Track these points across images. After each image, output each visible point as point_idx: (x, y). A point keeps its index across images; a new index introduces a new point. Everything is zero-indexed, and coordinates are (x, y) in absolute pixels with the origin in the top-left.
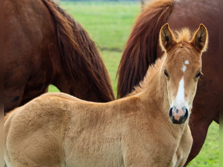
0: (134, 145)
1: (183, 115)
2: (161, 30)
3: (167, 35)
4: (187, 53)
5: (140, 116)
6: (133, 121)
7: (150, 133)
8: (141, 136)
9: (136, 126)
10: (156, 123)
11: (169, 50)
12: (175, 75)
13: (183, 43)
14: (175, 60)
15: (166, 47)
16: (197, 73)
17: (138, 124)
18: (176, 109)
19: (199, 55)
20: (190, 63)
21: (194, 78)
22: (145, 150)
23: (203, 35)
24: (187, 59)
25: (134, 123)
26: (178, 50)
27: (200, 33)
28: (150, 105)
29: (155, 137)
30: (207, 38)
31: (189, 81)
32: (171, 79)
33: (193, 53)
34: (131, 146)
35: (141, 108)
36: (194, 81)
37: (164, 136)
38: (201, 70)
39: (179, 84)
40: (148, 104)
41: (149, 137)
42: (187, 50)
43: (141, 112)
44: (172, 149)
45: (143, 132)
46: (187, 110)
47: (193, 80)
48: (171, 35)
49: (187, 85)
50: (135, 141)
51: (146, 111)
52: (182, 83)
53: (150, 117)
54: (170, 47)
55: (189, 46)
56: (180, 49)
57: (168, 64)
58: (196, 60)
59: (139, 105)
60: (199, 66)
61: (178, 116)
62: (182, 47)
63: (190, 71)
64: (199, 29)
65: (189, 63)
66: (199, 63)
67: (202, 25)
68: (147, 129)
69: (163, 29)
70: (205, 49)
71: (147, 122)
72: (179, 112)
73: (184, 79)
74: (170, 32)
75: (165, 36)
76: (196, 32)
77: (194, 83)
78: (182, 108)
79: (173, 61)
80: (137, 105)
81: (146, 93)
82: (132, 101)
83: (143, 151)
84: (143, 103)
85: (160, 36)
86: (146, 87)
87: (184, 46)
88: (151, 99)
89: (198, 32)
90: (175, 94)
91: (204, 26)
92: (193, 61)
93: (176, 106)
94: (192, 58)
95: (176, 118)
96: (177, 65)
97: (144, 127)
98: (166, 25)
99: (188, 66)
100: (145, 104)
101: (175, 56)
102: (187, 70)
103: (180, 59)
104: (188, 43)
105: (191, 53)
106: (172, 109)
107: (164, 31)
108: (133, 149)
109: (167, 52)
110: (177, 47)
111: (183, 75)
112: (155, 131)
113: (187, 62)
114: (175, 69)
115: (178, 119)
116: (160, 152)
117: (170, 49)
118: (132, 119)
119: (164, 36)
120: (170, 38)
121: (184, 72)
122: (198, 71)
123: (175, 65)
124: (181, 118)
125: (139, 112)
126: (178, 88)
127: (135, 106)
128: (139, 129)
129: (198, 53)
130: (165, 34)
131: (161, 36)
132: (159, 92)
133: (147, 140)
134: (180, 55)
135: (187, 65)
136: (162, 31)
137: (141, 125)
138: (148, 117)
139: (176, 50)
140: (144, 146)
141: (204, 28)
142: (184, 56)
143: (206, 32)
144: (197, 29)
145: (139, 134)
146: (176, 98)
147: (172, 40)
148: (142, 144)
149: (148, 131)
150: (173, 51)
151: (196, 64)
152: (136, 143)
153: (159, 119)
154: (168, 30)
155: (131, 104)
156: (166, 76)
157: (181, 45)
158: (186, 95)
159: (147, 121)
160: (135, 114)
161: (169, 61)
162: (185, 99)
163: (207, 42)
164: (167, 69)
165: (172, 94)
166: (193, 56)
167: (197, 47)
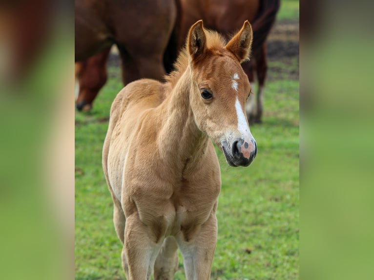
1: (254, 151)
3: (199, 38)
12: (224, 95)
14: (220, 74)
18: (244, 143)
20: (240, 78)
23: (248, 37)
24: (236, 72)
27: (245, 34)
32: (216, 101)
39: (235, 107)
42: (230, 59)
46: (255, 143)
48: (205, 38)
52: (238, 105)
61: (248, 152)
62: (221, 55)
63: (243, 88)
64: (243, 28)
65: (238, 78)
67: (247, 23)
69: (193, 28)
70: (247, 57)
73: (239, 100)
74: (204, 33)
75: (196, 40)
78: (252, 141)
79: (216, 75)
85: (188, 39)
87: (222, 53)
89: (241, 33)
91: (250, 24)
92: (242, 74)
93: (242, 138)
95: (245, 156)
96: (226, 80)
98: (199, 23)
99: (239, 82)
101: (217, 68)
102: (239, 86)
103: (227, 72)
105: (236, 63)
106: (236, 143)
107: (195, 31)
110: (214, 56)
111: (236, 94)
113: (236, 76)
114: (224, 86)
115: (249, 157)
119: (195, 38)
120: (203, 43)
121: (236, 90)
123: (221, 80)
124: (251, 154)
126: (236, 111)
130: (197, 37)
134: (224, 66)
135: (237, 80)
136: (193, 32)
139: (214, 60)
142: (231, 68)
143: (251, 33)
144: (240, 29)
146: (238, 127)
150: (211, 61)
151: (246, 79)
157: (219, 53)
164: (210, 87)
167: (237, 55)
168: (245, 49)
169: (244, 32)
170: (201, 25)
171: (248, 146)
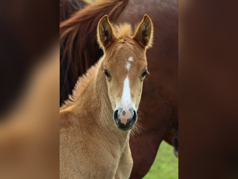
0: (66, 168)
1: (131, 118)
2: (99, 23)
3: (106, 29)
4: (130, 49)
5: (73, 133)
6: (65, 138)
7: (85, 153)
8: (74, 157)
9: (68, 144)
10: (93, 140)
11: (109, 47)
13: (125, 38)
14: (117, 58)
15: (105, 43)
16: (143, 71)
17: (71, 142)
18: (122, 111)
19: (143, 52)
20: (135, 60)
21: (140, 77)
22: (79, 174)
23: (148, 28)
24: (131, 55)
25: (65, 141)
26: (120, 46)
27: (144, 25)
28: (85, 119)
29: (90, 158)
30: (152, 31)
31: (134, 80)
32: (113, 79)
33: (137, 49)
34: (62, 169)
35: (74, 123)
36: (140, 81)
37: (102, 156)
38: (147, 68)
39: (123, 83)
40: (82, 117)
41: (83, 158)
42: (130, 45)
43: (75, 128)
44: (111, 172)
45: (77, 152)
46: (134, 111)
47: (138, 79)
48: (111, 28)
49: (133, 84)
50: (66, 163)
51: (81, 127)
52: (127, 82)
53: (85, 133)
54: (110, 43)
55: (132, 42)
56: (122, 45)
57: (108, 62)
58: (141, 56)
59: (71, 120)
60: (145, 64)
61: (125, 119)
62: (123, 43)
63: (135, 68)
64: (143, 21)
65: (133, 60)
66: (144, 60)
67: (146, 16)
68: (81, 148)
69: (101, 21)
70: (150, 44)
71: (81, 141)
72: (126, 114)
73: (129, 78)
74: (109, 25)
75: (104, 31)
76: (139, 24)
77: (140, 83)
78: (130, 110)
79: (114, 58)
80: (69, 120)
81: (79, 105)
82: (63, 115)
83: (76, 174)
84: (76, 116)
85: (98, 30)
86: (78, 99)
87: (126, 41)
88: (85, 112)
89: (141, 25)
90: (120, 95)
91: (149, 17)
92: (137, 57)
93: (122, 108)
94: (136, 55)
95: (122, 122)
96: (120, 62)
97: (78, 146)
98: (105, 17)
99: (133, 63)
100: (79, 118)
101: (116, 53)
102: (131, 67)
103: (123, 55)
104: (130, 39)
105: (135, 48)
106: (117, 111)
107: (102, 24)
108: (63, 172)
109: (106, 49)
110: (118, 43)
111: (128, 73)
112: (91, 150)
113: (131, 59)
114: (118, 67)
115: (125, 123)
116: (97, 176)
117: (110, 45)
118: (64, 136)
119: (103, 29)
120: (110, 33)
121: (128, 69)
122: (144, 69)
123: (117, 62)
124: (128, 121)
125: (71, 128)
126: (123, 88)
127: (66, 121)
128: (71, 148)
129: (143, 49)
130: (104, 28)
131: (100, 30)
132: (94, 101)
133: (82, 162)
134: (122, 51)
135: (131, 62)
136: (101, 25)
137: (74, 143)
138: (82, 133)
139: (117, 46)
140: (78, 168)
141: (149, 19)
142: (127, 52)
143: (151, 25)
144: (141, 21)
145: (72, 154)
146: (121, 99)
147: (112, 35)
148: (75, 166)
149: (83, 150)
150: (114, 48)
151: (141, 61)
152: (67, 165)
153: (96, 136)
154: (108, 22)
155: (61, 119)
156: (107, 77)
157: (122, 41)
158: (132, 96)
159: (82, 139)
160: (68, 131)
161: (110, 59)
162: (131, 99)
163: (152, 36)
164: (107, 68)
165: (116, 95)
166: (137, 52)
167: (140, 43)
168: (147, 38)
169: (143, 24)
170: (107, 20)
171: (125, 114)
